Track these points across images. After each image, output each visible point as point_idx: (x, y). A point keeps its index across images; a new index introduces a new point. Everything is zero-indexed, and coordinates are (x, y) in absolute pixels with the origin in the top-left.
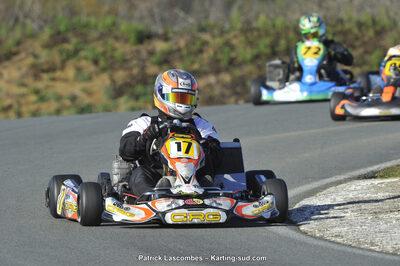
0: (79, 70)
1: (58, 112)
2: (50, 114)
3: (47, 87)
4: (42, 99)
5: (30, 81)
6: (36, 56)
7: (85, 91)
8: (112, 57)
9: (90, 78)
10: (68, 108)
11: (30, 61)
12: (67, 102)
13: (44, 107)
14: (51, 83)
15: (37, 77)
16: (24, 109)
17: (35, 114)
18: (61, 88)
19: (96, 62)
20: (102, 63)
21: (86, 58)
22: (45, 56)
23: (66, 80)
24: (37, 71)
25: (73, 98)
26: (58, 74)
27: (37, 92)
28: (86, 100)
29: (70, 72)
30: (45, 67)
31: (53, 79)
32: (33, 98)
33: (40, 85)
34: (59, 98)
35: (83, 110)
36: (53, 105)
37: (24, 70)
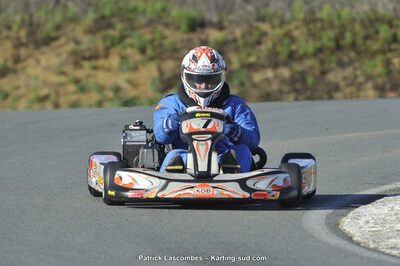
0: (123, 58)
1: (100, 104)
2: (91, 106)
3: (88, 76)
4: (82, 89)
5: (69, 69)
6: (77, 42)
7: (130, 82)
8: (161, 46)
9: (136, 69)
10: (111, 100)
11: (71, 46)
12: (110, 94)
13: (84, 98)
14: (93, 72)
15: (77, 65)
16: (63, 100)
17: (75, 105)
18: (103, 78)
19: (143, 51)
20: (150, 52)
21: (132, 46)
22: (87, 42)
23: (109, 70)
24: (78, 59)
25: (117, 90)
26: (101, 62)
27: (77, 81)
28: (131, 93)
29: (114, 61)
30: (87, 54)
31: (95, 68)
32: (72, 88)
33: (80, 74)
34: (101, 89)
35: (127, 103)
36: (94, 97)
37: (64, 56)
